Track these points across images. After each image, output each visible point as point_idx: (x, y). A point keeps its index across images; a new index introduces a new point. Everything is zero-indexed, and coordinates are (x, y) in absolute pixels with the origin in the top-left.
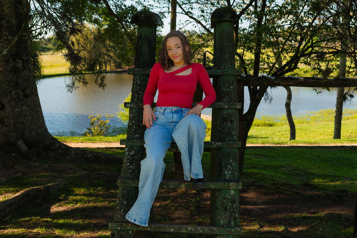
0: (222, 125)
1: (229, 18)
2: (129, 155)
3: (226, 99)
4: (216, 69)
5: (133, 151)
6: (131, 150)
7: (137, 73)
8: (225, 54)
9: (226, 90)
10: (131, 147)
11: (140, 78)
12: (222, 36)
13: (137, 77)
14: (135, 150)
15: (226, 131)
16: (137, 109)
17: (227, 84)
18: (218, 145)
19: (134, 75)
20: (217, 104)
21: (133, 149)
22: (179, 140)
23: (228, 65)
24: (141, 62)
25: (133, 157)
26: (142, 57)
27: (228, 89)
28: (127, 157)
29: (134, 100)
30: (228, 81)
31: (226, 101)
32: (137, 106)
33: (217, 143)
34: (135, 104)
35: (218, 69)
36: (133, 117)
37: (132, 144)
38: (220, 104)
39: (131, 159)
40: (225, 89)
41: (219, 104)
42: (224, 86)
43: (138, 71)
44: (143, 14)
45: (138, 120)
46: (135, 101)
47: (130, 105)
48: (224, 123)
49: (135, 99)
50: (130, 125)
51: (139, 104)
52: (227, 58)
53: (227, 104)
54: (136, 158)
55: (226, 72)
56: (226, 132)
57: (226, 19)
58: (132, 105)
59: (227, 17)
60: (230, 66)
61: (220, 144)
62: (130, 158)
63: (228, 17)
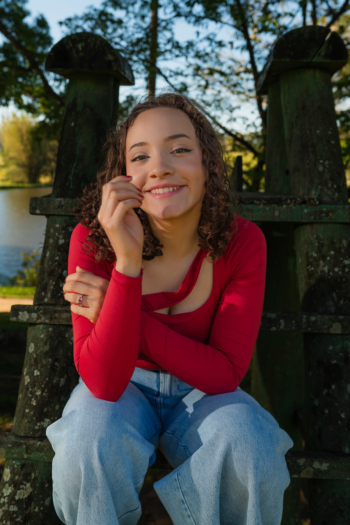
0: (326, 391)
1: (326, 56)
2: (11, 497)
3: (331, 303)
4: (295, 204)
5: (28, 485)
6: (21, 478)
7: (56, 213)
8: (319, 157)
9: (329, 271)
10: (23, 466)
11: (64, 228)
12: (304, 107)
13: (55, 223)
14: (35, 478)
15: (343, 416)
16: (50, 329)
17: (333, 253)
18: (319, 471)
19: (48, 216)
20: (308, 318)
21: (26, 478)
22: (183, 516)
23: (329, 193)
24: (71, 177)
25: (26, 509)
26: (75, 165)
27: (336, 269)
28: (5, 508)
29: (44, 297)
30: (333, 243)
31: (333, 309)
32: (51, 319)
33: (316, 465)
34: (45, 313)
35: (303, 206)
36: (37, 355)
37: (25, 456)
38: (316, 321)
39: (17, 517)
40: (326, 269)
41: (313, 318)
42: (324, 258)
43: (60, 206)
44: (80, 41)
45: (53, 366)
46: (46, 300)
47: (30, 316)
48: (333, 387)
49: (46, 293)
50: (26, 384)
51: (56, 312)
52: (324, 171)
53: (340, 321)
54: (37, 510)
55: (327, 215)
56: (341, 419)
57: (316, 60)
58: (34, 315)
59: (319, 55)
60: (336, 194)
61: (325, 466)
62: (14, 512)
63: (323, 53)
